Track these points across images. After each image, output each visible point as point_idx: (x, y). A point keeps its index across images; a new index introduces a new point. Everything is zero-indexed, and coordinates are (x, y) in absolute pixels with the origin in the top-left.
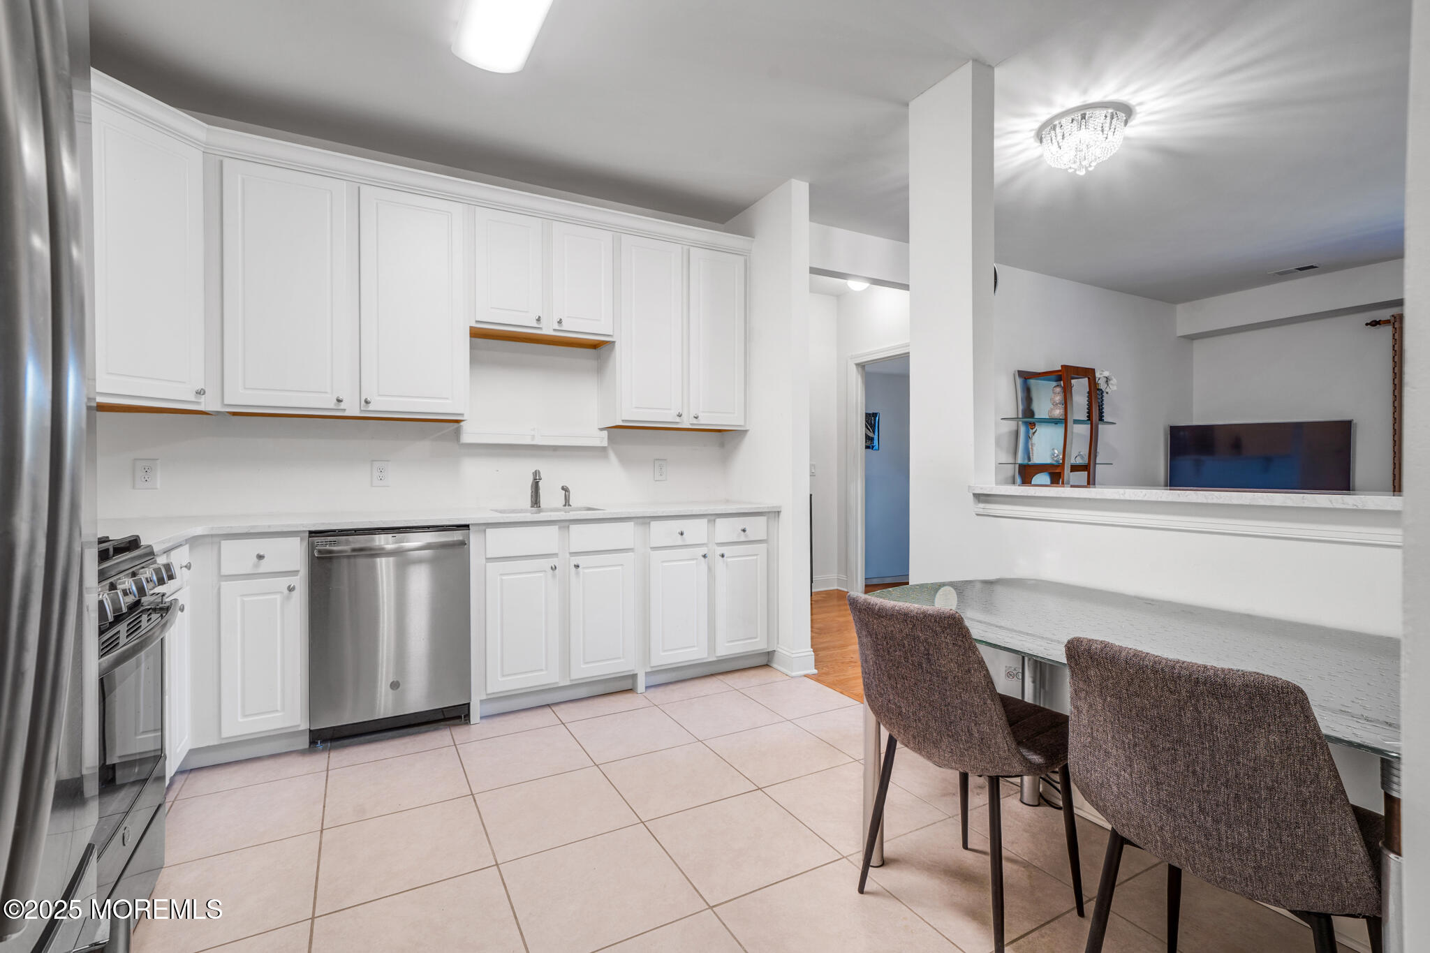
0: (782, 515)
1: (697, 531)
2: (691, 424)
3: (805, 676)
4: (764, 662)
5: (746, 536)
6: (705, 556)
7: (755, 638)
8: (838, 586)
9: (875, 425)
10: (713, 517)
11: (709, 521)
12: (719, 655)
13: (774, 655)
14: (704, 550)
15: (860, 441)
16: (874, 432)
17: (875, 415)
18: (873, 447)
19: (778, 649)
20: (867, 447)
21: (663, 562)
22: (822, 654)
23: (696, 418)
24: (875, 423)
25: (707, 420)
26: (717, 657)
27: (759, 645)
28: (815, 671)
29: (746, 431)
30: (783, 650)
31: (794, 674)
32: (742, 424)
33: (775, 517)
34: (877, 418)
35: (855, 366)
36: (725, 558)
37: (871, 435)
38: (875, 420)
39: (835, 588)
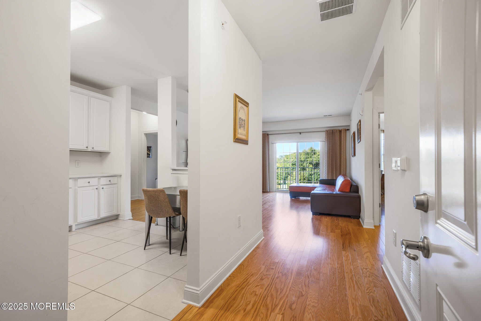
0: (122, 176)
1: (94, 181)
2: (91, 150)
3: (129, 219)
4: (116, 218)
5: (111, 183)
6: (97, 189)
7: (114, 211)
8: (138, 198)
9: (150, 150)
10: (99, 178)
11: (98, 179)
12: (101, 217)
13: (119, 215)
14: (97, 187)
15: (146, 155)
16: (150, 152)
17: (151, 147)
18: (150, 157)
19: (121, 214)
20: (148, 157)
21: (82, 191)
22: (134, 214)
23: (93, 148)
24: (150, 149)
25: (97, 149)
26: (101, 218)
27: (115, 213)
28: (132, 218)
29: (110, 153)
30: (121, 213)
31: (125, 219)
32: (109, 150)
33: (120, 177)
34: (151, 148)
35: (144, 134)
36: (104, 189)
37: (149, 153)
38: (150, 148)
39: (137, 199)
